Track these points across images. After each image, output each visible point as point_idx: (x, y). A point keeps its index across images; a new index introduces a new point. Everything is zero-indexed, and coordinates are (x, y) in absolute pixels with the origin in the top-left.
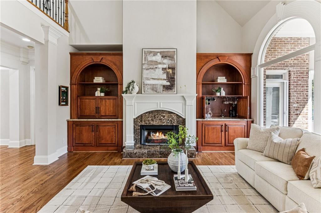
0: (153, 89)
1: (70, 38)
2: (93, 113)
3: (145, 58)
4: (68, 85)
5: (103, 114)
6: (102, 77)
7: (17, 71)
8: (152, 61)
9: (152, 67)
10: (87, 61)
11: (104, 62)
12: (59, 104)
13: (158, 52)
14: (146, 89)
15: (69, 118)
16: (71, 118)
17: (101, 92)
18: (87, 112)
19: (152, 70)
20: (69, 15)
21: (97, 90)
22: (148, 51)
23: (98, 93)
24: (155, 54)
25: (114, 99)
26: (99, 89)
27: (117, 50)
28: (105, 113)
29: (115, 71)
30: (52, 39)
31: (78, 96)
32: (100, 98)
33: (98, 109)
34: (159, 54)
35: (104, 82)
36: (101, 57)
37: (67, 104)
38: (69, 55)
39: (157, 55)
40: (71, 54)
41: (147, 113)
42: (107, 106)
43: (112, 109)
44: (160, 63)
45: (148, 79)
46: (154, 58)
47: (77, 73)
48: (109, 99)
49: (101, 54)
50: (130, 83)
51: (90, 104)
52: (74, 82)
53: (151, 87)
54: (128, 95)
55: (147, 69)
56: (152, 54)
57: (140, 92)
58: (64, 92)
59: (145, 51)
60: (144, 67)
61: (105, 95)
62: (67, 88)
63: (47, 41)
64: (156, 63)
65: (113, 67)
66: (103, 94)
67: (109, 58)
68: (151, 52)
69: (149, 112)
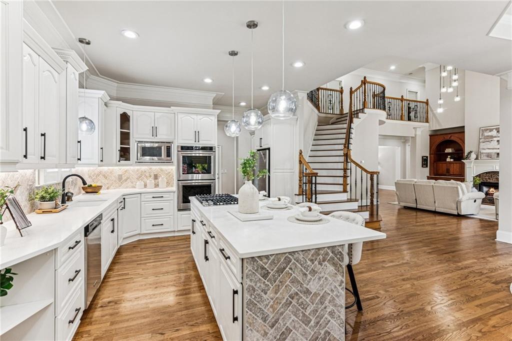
0: (488, 156)
1: (429, 126)
2: (445, 173)
3: (482, 134)
4: (428, 155)
5: (452, 174)
6: (451, 148)
7: (400, 148)
8: (488, 136)
9: (487, 140)
10: (439, 140)
11: (452, 138)
12: (422, 166)
13: (494, 129)
14: (482, 156)
15: (429, 175)
16: (430, 175)
17: (451, 158)
18: (440, 172)
19: (488, 143)
20: (429, 113)
21: (447, 157)
22: (485, 129)
23: (448, 160)
24: (491, 130)
25: (460, 163)
26: (449, 157)
27: (461, 130)
28: (453, 172)
29: (461, 144)
30: (419, 132)
31: (434, 162)
32: (450, 163)
33: (448, 171)
34: (495, 130)
35: (454, 151)
36: (450, 136)
37: (427, 167)
38: (429, 137)
39: (492, 130)
40: (430, 136)
41: (484, 173)
42: (455, 168)
43: (458, 170)
44: (495, 137)
45: (484, 149)
46: (490, 134)
47: (434, 147)
48: (456, 163)
49: (450, 134)
50: (469, 153)
51: (443, 167)
52: (432, 152)
53: (487, 154)
54: (467, 161)
55: (483, 142)
56: (488, 131)
57: (477, 158)
58: (425, 160)
59: (482, 130)
60: (481, 141)
61: (454, 160)
62: (427, 157)
63: (416, 135)
64: (492, 137)
65: (460, 142)
66: (452, 160)
67: (456, 135)
68: (487, 129)
69: (487, 173)
